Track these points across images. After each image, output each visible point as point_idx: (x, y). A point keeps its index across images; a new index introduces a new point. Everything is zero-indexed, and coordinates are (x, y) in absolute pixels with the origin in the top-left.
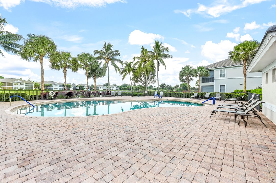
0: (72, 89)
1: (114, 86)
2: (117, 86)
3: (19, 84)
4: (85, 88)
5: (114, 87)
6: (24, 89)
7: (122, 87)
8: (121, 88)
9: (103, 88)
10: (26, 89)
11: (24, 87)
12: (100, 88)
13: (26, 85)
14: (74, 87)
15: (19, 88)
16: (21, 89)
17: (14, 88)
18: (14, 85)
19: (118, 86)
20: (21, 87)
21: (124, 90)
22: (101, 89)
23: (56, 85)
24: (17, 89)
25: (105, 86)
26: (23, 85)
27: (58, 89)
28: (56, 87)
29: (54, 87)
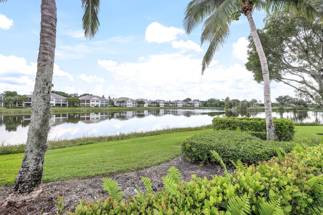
0: (147, 105)
1: (197, 102)
2: (200, 102)
3: (95, 101)
4: (160, 104)
5: (196, 104)
6: (99, 106)
7: (208, 103)
8: (206, 104)
9: (182, 105)
10: (102, 106)
11: (99, 103)
12: (178, 105)
13: (101, 102)
14: (148, 104)
15: (95, 105)
16: (97, 106)
17: (92, 105)
18: (92, 102)
19: (202, 102)
20: (97, 104)
21: (210, 106)
22: (180, 106)
23: (130, 102)
24: (93, 106)
25: (185, 102)
26: (99, 102)
27: (132, 106)
28: (130, 104)
29: (127, 104)
